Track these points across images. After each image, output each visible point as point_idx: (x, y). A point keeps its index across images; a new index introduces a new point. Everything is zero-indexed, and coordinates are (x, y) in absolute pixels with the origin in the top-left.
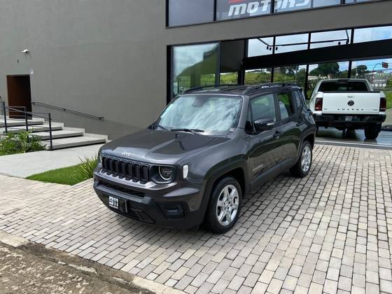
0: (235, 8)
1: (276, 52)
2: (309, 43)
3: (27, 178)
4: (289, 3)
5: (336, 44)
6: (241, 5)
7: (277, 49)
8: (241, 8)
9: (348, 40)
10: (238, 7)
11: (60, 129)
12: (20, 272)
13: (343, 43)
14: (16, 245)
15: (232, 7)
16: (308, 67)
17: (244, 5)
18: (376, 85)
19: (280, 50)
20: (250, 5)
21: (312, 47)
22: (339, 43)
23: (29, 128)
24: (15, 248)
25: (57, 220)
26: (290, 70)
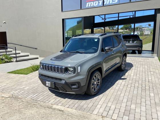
0: (89, 4)
1: (106, 21)
2: (118, 17)
3: (8, 73)
4: (109, 2)
5: (129, 17)
6: (91, 3)
7: (106, 19)
8: (91, 4)
9: (133, 16)
10: (90, 3)
11: (20, 54)
12: (10, 106)
13: (132, 17)
14: (7, 97)
15: (87, 4)
16: (118, 26)
17: (92, 3)
18: (146, 33)
19: (107, 20)
20: (95, 2)
21: (120, 18)
22: (130, 17)
23: (7, 53)
24: (7, 98)
25: (22, 87)
26: (112, 28)
